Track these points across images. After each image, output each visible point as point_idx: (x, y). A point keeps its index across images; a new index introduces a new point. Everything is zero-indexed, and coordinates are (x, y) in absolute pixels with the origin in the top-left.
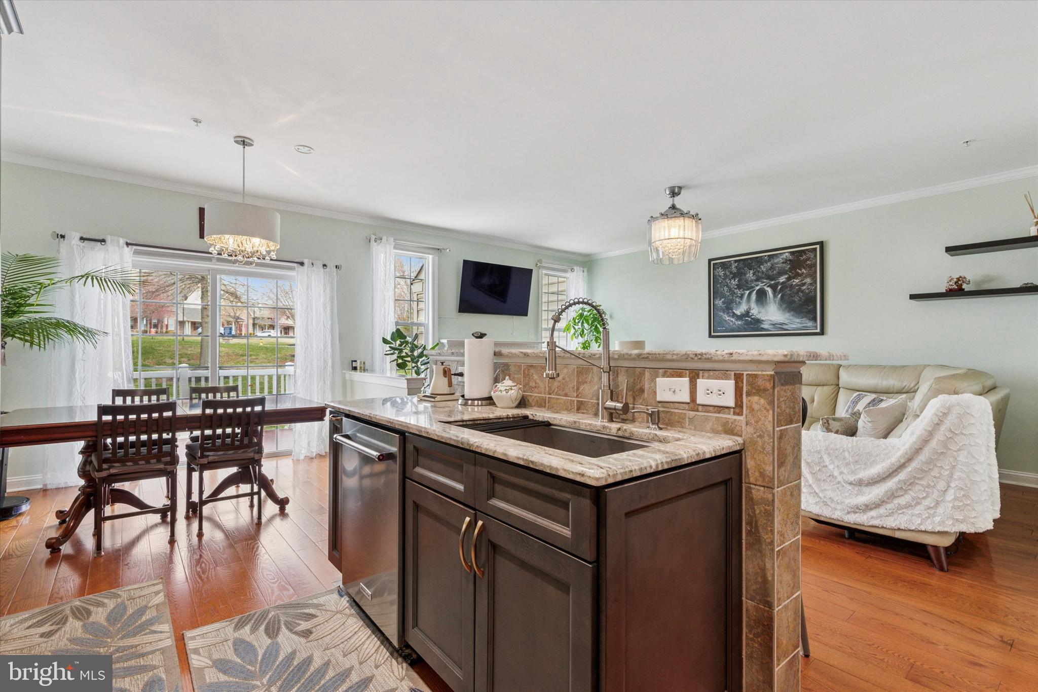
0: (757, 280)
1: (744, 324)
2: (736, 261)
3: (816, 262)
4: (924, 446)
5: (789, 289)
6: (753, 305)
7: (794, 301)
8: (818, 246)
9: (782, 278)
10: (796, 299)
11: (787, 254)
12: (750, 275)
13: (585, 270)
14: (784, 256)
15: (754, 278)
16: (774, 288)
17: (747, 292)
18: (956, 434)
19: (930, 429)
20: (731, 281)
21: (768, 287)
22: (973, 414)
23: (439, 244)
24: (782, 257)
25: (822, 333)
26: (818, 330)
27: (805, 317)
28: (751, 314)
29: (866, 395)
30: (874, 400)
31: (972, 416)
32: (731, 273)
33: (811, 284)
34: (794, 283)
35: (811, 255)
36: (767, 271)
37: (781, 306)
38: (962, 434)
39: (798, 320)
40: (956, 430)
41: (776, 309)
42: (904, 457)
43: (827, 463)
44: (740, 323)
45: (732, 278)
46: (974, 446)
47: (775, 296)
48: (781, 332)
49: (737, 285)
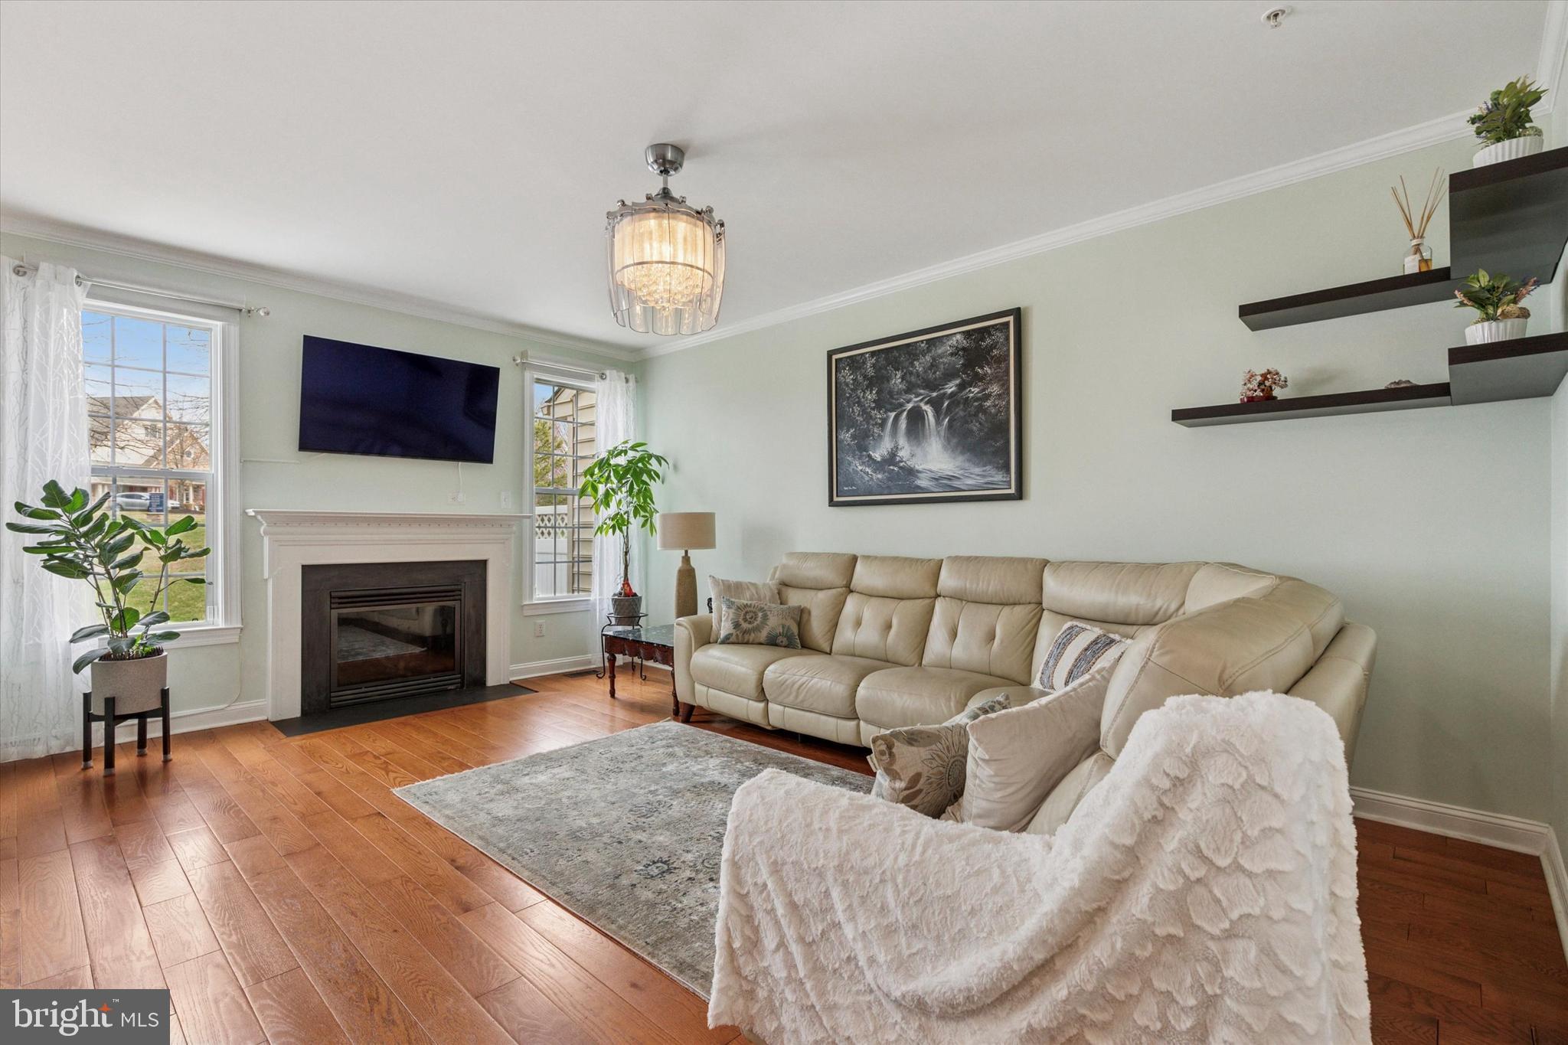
0: (908, 391)
1: (889, 479)
2: (873, 354)
3: (1008, 350)
4: (1111, 901)
5: (962, 406)
6: (902, 441)
7: (971, 431)
8: (1011, 319)
9: (951, 385)
10: (975, 427)
11: (958, 337)
12: (897, 381)
13: (632, 377)
14: (953, 341)
15: (902, 386)
16: (935, 404)
17: (892, 415)
18: (1219, 868)
19: (1129, 841)
20: (865, 393)
21: (927, 403)
22: (1278, 789)
23: (241, 297)
24: (950, 343)
25: (1020, 495)
26: (1012, 491)
27: (990, 463)
28: (898, 459)
29: (1084, 629)
30: (1095, 642)
31: (1276, 796)
32: (865, 377)
33: (999, 396)
34: (971, 395)
35: (999, 336)
36: (925, 372)
37: (948, 440)
38: (1240, 868)
39: (977, 470)
40: (1218, 849)
41: (940, 446)
42: (1045, 942)
43: (841, 916)
44: (880, 476)
45: (867, 389)
46: (1285, 920)
47: (938, 422)
48: (949, 495)
49: (874, 401)
